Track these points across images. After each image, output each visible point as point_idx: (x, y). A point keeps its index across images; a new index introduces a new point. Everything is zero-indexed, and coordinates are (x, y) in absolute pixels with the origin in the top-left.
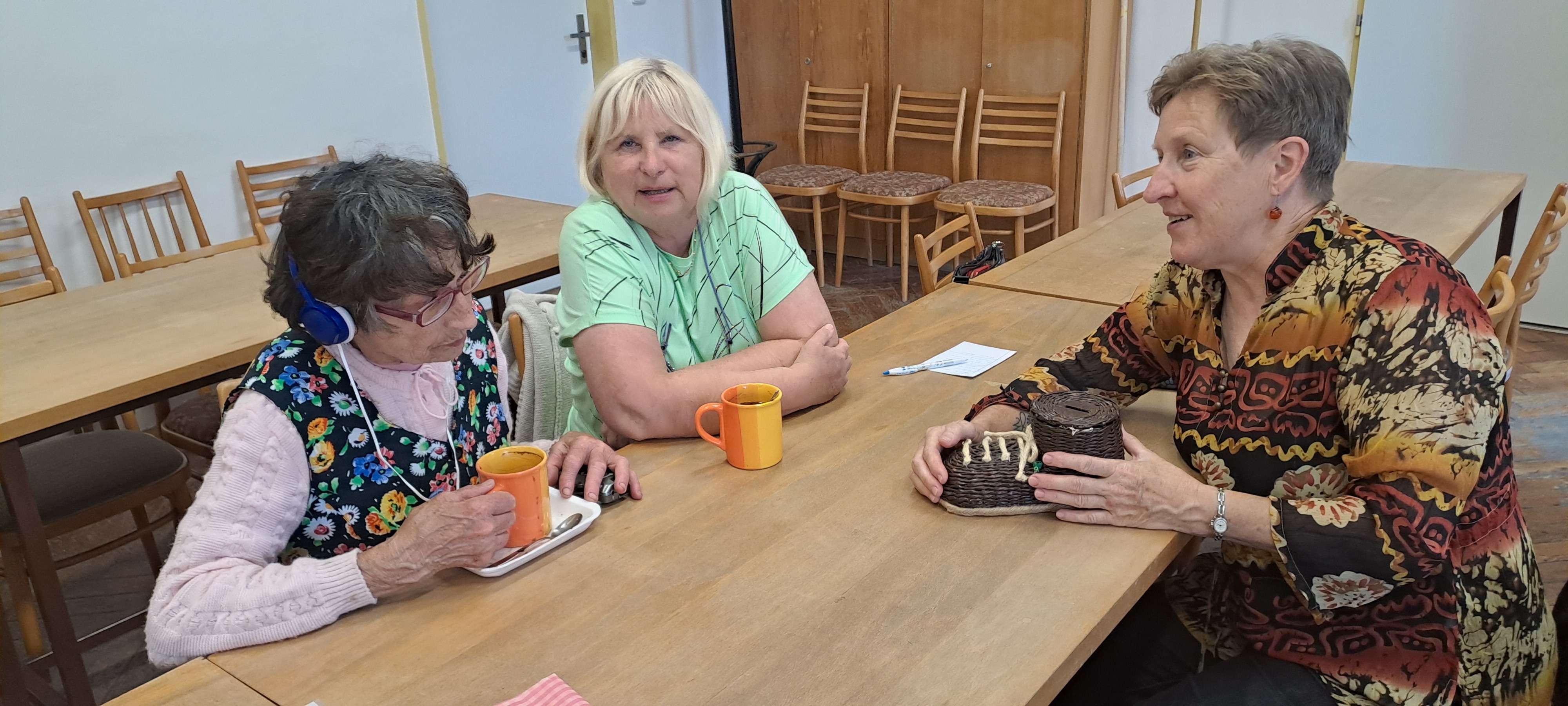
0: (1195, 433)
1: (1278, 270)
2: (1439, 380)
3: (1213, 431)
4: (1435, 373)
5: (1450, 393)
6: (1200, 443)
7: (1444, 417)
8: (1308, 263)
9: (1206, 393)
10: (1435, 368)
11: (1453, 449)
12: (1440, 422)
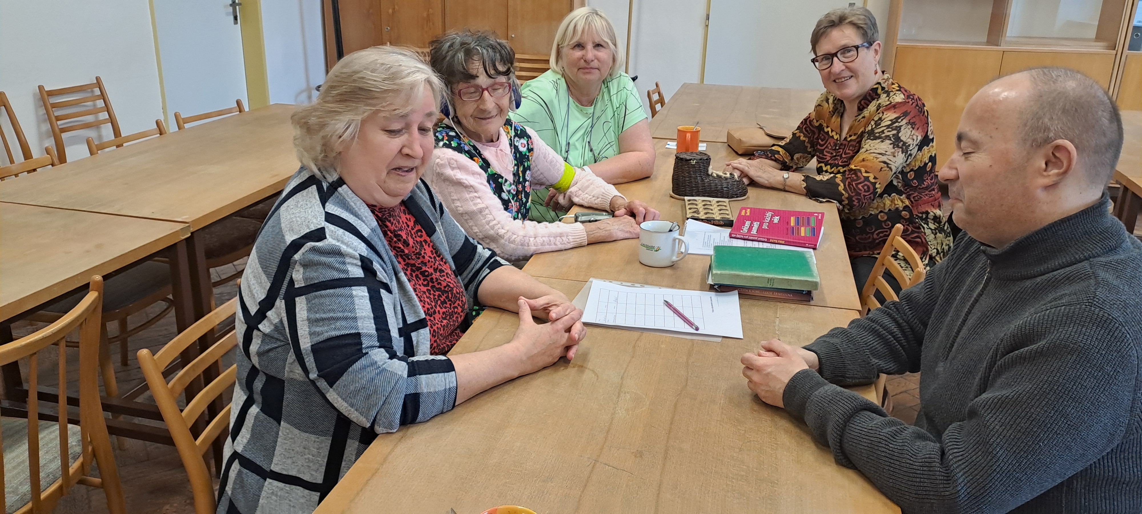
0: (823, 165)
1: (862, 102)
2: (891, 140)
3: (830, 164)
4: (890, 137)
5: (892, 145)
6: (824, 169)
7: (886, 152)
8: (874, 99)
9: (830, 149)
10: (891, 136)
11: (885, 162)
12: (884, 152)
